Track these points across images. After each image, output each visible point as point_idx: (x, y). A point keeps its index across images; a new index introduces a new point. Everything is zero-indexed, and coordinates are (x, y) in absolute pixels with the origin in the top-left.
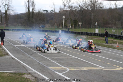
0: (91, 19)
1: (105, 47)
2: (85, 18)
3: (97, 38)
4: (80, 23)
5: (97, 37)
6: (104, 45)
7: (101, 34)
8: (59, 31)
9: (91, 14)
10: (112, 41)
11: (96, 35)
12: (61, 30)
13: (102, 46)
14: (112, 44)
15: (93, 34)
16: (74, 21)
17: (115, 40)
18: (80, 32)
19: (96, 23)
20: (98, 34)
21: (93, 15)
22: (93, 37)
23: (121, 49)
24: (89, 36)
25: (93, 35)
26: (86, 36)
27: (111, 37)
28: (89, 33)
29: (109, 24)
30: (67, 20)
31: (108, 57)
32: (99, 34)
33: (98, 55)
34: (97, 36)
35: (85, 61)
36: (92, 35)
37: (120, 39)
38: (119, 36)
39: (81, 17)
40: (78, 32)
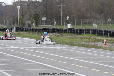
0: (59, 12)
1: (84, 47)
2: (51, 10)
3: (71, 36)
4: (44, 19)
5: (71, 34)
6: (84, 44)
7: (77, 30)
8: (12, 28)
9: (59, 4)
10: (95, 39)
11: (69, 32)
12: (15, 28)
13: (79, 46)
14: (96, 43)
15: (65, 30)
16: (35, 15)
17: (100, 38)
18: (44, 29)
19: (68, 18)
20: (71, 30)
21: (62, 6)
22: (64, 34)
23: (111, 49)
24: (58, 34)
25: (64, 32)
26: (54, 34)
27: (93, 33)
28: (58, 30)
29: (86, 18)
30: (24, 15)
31: (92, 61)
32: (73, 30)
33: (75, 58)
34: (71, 32)
35: (55, 67)
36: (62, 32)
37: (107, 36)
38: (105, 31)
39: (45, 9)
40: (41, 29)
